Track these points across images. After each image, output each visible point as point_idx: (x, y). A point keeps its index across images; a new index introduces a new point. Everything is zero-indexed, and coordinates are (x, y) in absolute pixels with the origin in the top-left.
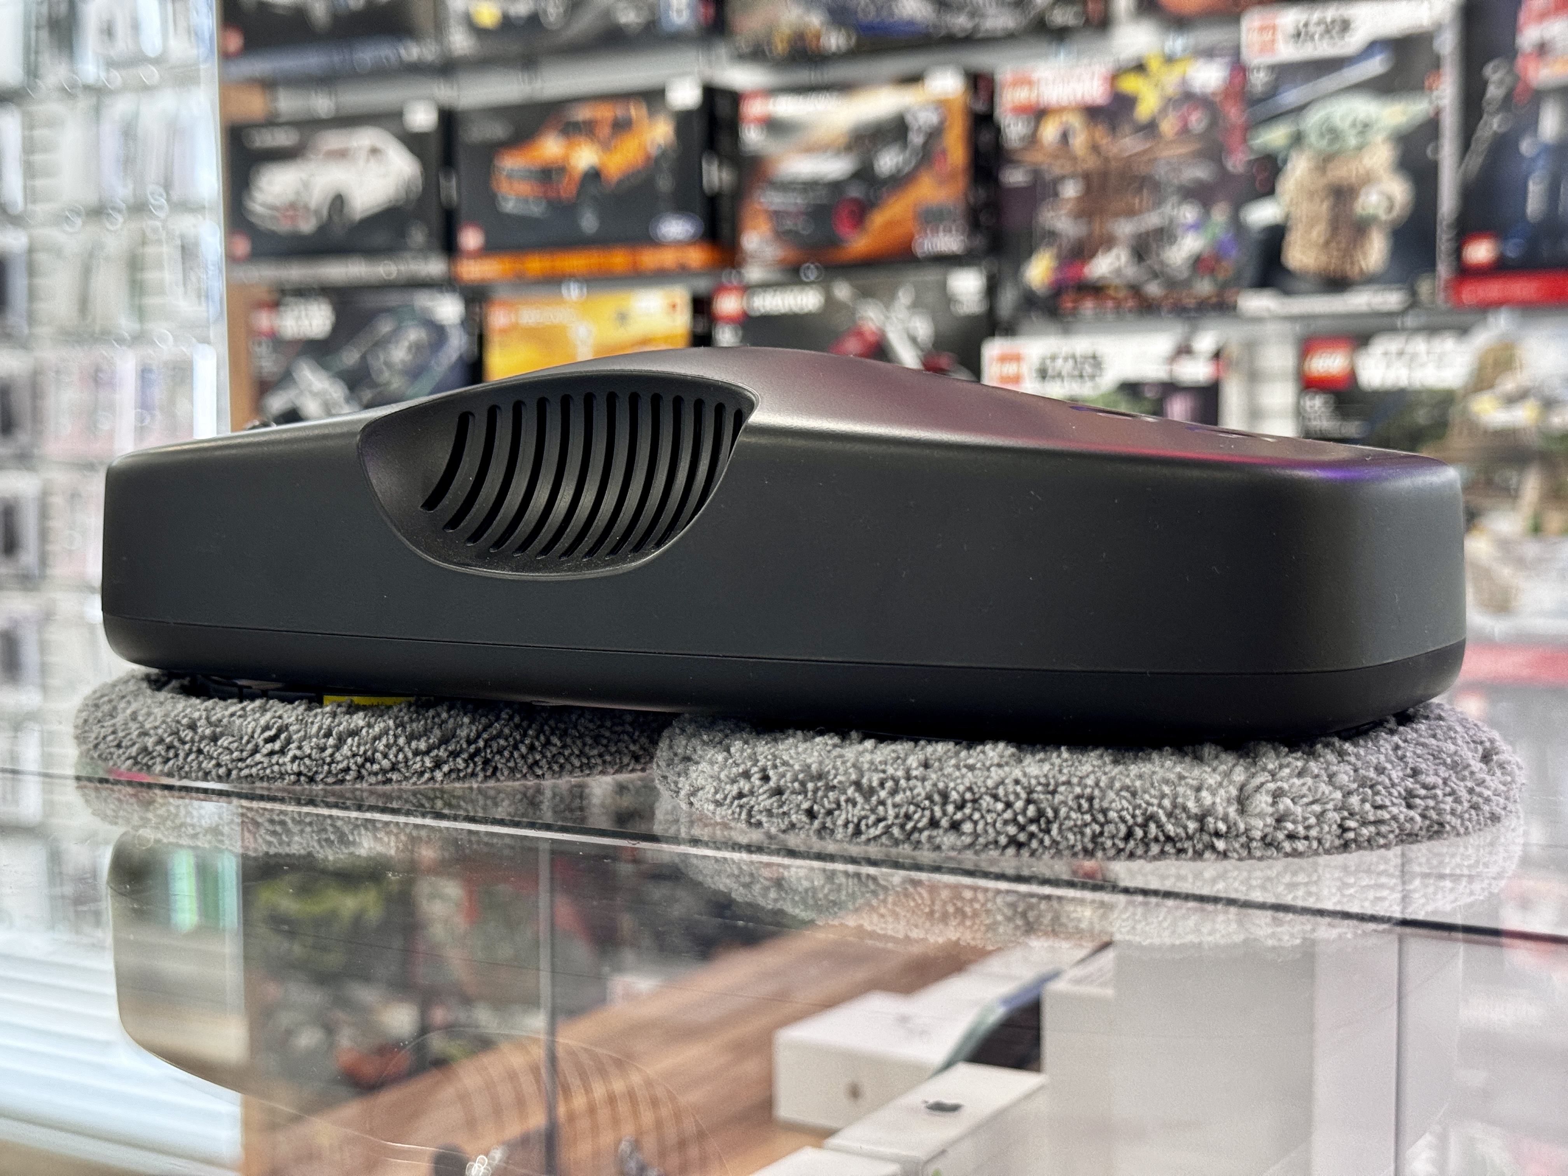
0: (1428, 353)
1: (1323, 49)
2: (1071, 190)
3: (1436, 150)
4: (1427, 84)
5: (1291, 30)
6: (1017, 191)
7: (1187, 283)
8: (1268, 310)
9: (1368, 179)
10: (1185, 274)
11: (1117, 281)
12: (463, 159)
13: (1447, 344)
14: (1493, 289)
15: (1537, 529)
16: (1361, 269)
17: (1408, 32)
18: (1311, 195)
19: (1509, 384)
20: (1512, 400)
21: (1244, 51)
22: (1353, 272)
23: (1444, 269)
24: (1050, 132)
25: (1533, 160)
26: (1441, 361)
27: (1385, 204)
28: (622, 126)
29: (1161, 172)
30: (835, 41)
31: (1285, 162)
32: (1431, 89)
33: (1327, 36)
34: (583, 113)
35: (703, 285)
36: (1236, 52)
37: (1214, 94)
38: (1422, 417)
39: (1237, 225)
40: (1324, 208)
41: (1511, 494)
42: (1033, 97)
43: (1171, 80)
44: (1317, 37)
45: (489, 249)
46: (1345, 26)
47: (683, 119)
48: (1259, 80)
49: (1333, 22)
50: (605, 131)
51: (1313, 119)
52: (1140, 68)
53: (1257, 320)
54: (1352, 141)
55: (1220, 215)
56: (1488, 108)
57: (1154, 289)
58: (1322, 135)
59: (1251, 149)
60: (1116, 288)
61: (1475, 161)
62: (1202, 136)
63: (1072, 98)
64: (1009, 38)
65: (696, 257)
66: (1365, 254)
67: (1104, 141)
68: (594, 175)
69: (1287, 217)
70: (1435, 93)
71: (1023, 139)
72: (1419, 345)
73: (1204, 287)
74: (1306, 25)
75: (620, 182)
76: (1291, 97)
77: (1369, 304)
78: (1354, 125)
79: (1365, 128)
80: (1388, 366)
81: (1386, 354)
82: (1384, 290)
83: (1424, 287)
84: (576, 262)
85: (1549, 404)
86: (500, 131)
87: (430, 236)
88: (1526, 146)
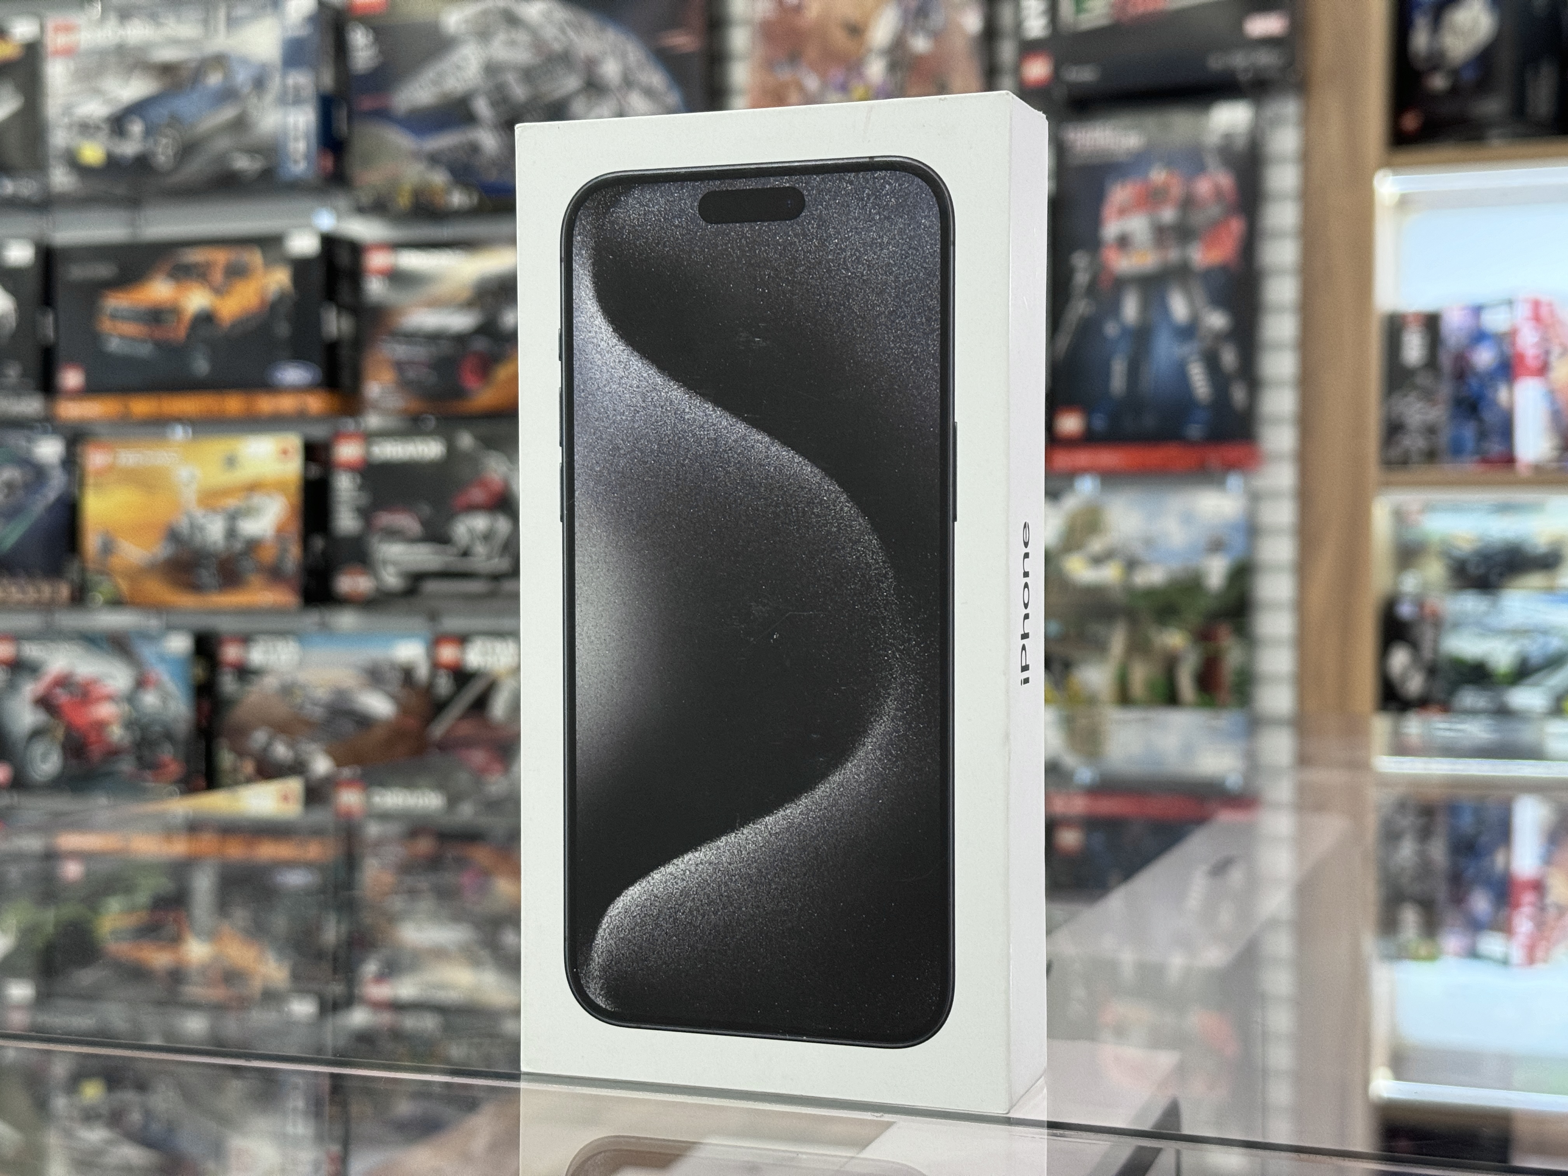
12: (62, 296)
14: (1080, 458)
19: (1096, 545)
20: (1099, 560)
25: (1116, 341)
28: (236, 271)
30: (457, 199)
34: (196, 256)
35: (319, 432)
41: (1100, 647)
45: (90, 390)
47: (302, 266)
50: (218, 276)
56: (1075, 293)
65: (315, 403)
68: (206, 319)
75: (234, 326)
84: (185, 405)
85: (1131, 564)
86: (103, 271)
87: (24, 374)
88: (1111, 329)
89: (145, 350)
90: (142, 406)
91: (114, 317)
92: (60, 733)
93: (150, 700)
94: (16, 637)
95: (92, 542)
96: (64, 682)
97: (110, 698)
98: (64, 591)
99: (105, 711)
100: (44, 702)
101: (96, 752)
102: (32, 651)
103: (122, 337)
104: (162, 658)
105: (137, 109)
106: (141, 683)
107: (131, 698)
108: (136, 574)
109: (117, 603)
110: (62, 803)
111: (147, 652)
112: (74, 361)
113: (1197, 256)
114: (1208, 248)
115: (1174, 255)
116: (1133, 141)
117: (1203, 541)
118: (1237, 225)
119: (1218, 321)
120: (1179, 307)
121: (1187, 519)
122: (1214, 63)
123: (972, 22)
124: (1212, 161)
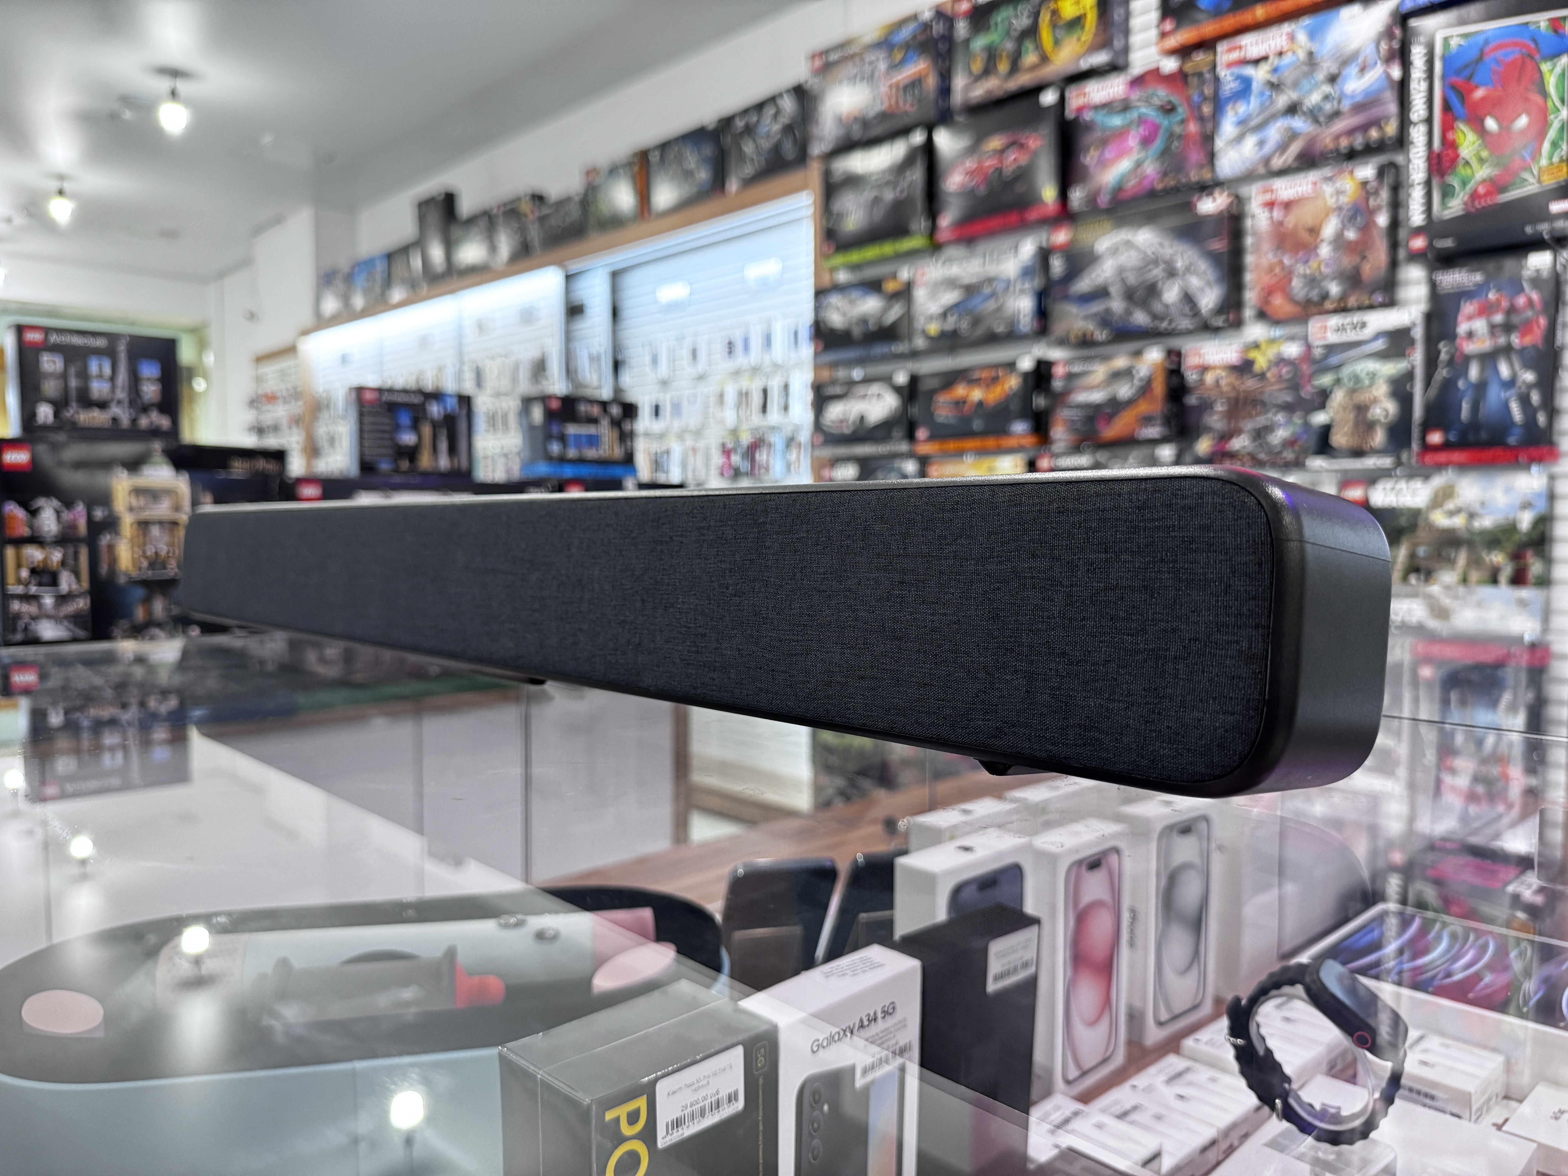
0: (1408, 488)
1: (1351, 336)
2: (1220, 407)
3: (1412, 387)
4: (1407, 353)
5: (1335, 327)
6: (1193, 408)
7: (1280, 453)
8: (1321, 467)
9: (1375, 401)
10: (1278, 450)
11: (1244, 452)
12: (920, 397)
13: (1417, 484)
14: (1442, 457)
15: (1465, 580)
16: (1371, 446)
17: (1398, 328)
18: (1344, 409)
19: (1450, 505)
20: (1451, 514)
21: (1310, 338)
22: (1366, 447)
23: (1415, 446)
24: (1209, 378)
25: (1465, 391)
26: (1414, 493)
27: (1384, 413)
28: (995, 380)
29: (1266, 397)
30: (1101, 335)
31: (1331, 393)
32: (1409, 356)
33: (1354, 331)
34: (976, 374)
35: (1032, 454)
36: (1305, 338)
37: (1295, 359)
38: (1403, 521)
39: (1307, 425)
40: (1352, 416)
41: (1451, 562)
42: (1201, 361)
43: (1272, 352)
44: (1348, 331)
45: (932, 438)
46: (1363, 325)
47: (1026, 375)
48: (1318, 352)
49: (1357, 323)
50: (986, 383)
51: (1346, 372)
52: (1256, 346)
53: (1318, 472)
54: (1367, 382)
55: (1297, 419)
56: (1440, 365)
57: (1262, 456)
58: (1350, 379)
59: (1313, 386)
60: (1243, 456)
61: (1433, 391)
62: (1288, 380)
63: (1221, 362)
64: (1188, 333)
65: (1029, 441)
66: (1373, 439)
67: (1237, 383)
68: (981, 404)
69: (1332, 420)
70: (1411, 358)
71: (1196, 382)
72: (1402, 485)
73: (1289, 455)
74: (1343, 325)
75: (993, 407)
76: (1334, 360)
77: (1375, 464)
78: (1368, 374)
79: (1373, 376)
80: (1386, 495)
81: (1384, 489)
82: (1384, 456)
83: (1404, 456)
84: (971, 443)
85: (1472, 516)
86: (937, 384)
87: (902, 433)
88: (1461, 384)
89: (953, 420)
91: (940, 405)
103: (944, 414)
105: (954, 307)
112: (923, 426)
113: (1516, 340)
114: (1523, 335)
115: (1502, 340)
116: (1478, 277)
117: (1518, 503)
118: (1543, 321)
119: (1529, 377)
120: (1504, 370)
121: (1508, 490)
122: (1529, 230)
123: (1382, 220)
124: (1526, 286)
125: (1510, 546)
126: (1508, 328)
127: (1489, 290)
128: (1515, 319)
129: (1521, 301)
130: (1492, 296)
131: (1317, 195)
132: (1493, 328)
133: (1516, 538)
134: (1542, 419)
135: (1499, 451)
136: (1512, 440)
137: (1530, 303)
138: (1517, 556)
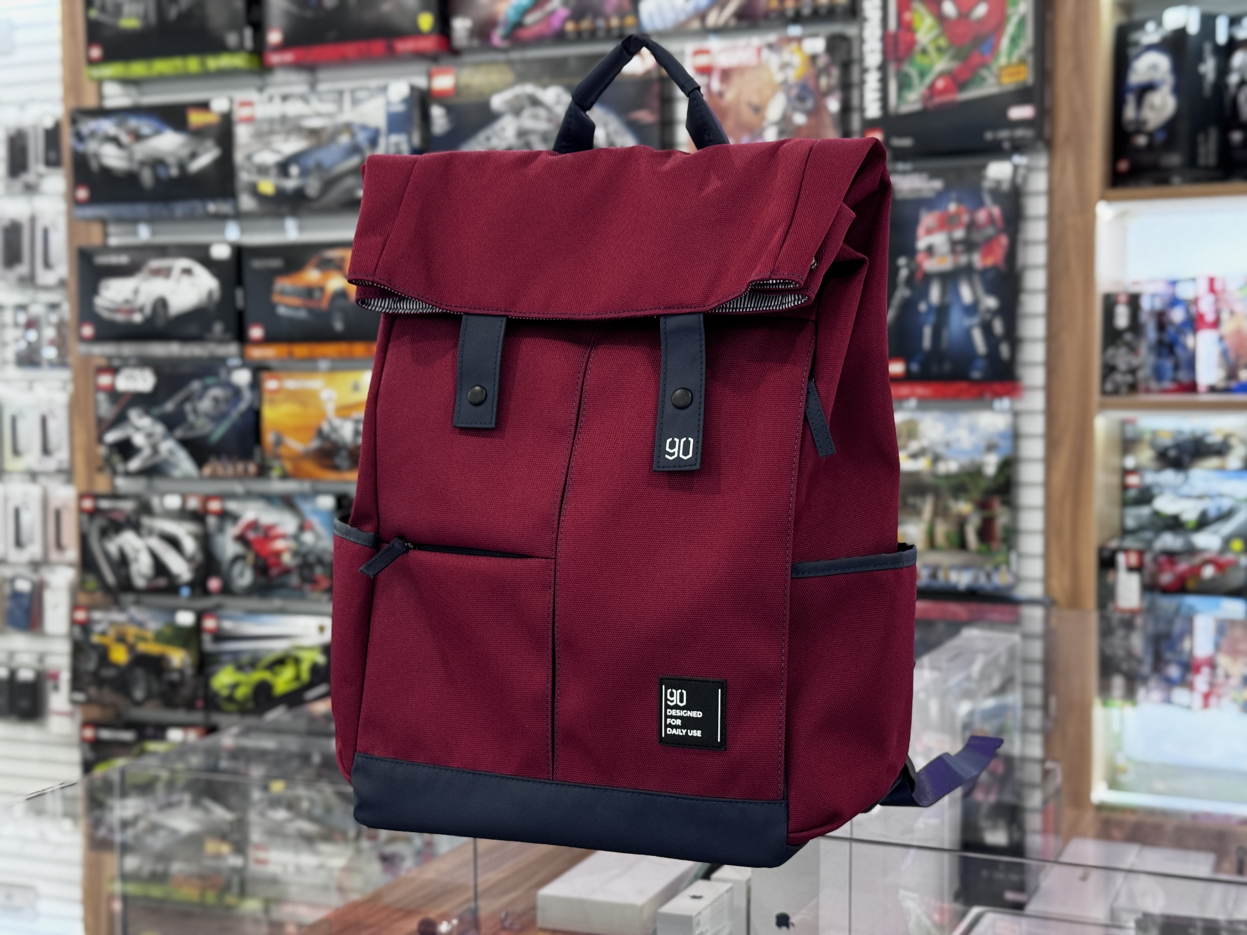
12: (248, 278)
14: (906, 389)
20: (916, 454)
25: (926, 315)
41: (916, 512)
45: (269, 340)
56: (899, 283)
68: (340, 297)
85: (936, 459)
86: (276, 263)
87: (226, 330)
88: (923, 307)
89: (302, 314)
90: (301, 350)
91: (283, 293)
92: (251, 558)
93: (308, 538)
94: (222, 497)
95: (269, 438)
96: (254, 525)
97: (283, 537)
98: (252, 468)
99: (279, 545)
100: (241, 539)
101: (274, 571)
102: (232, 506)
103: (288, 306)
104: (316, 512)
105: (294, 158)
106: (303, 527)
107: (296, 537)
108: (297, 458)
109: (285, 476)
110: (254, 603)
111: (306, 507)
112: (258, 322)
113: (978, 260)
114: (985, 255)
115: (963, 259)
116: (938, 184)
117: (983, 444)
118: (1004, 240)
119: (991, 302)
120: (966, 293)
121: (972, 429)
122: (989, 136)
123: (833, 105)
124: (988, 199)
125: (976, 495)
126: (969, 245)
127: (949, 200)
128: (977, 237)
129: (981, 216)
130: (952, 207)
131: (760, 66)
132: (954, 244)
133: (983, 484)
134: (1005, 350)
135: (963, 385)
136: (976, 374)
137: (991, 220)
138: (983, 505)
